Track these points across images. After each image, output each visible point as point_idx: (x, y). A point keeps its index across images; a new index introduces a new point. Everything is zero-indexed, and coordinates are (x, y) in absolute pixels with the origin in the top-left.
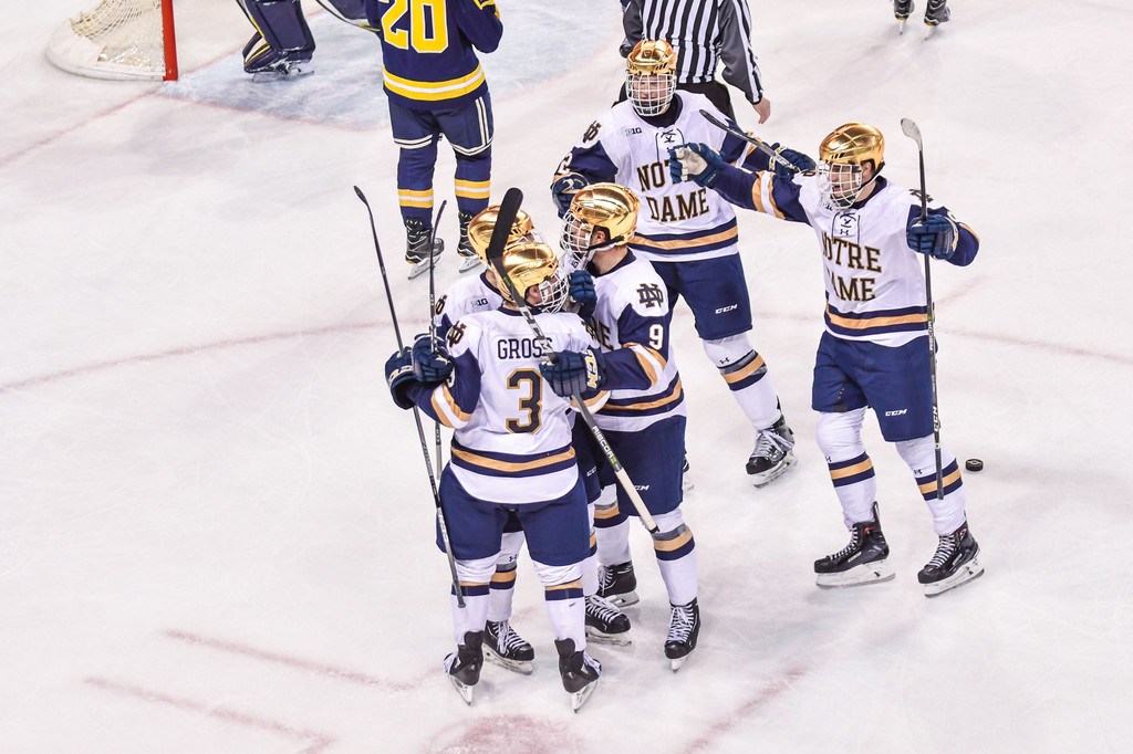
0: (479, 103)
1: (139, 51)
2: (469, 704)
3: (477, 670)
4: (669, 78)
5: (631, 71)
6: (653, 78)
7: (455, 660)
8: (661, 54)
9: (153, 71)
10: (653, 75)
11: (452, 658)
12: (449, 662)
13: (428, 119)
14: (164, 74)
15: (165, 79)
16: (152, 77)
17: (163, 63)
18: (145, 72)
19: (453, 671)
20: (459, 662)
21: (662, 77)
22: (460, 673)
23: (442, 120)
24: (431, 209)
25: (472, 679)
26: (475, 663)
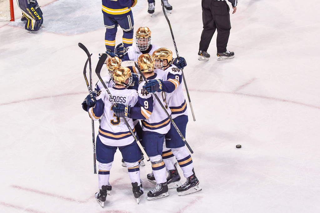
0: (129, 17)
1: (3, 12)
2: (103, 207)
3: (105, 197)
4: (149, 39)
5: (137, 37)
6: (144, 39)
7: (99, 194)
8: (146, 31)
9: (7, 18)
10: (144, 38)
11: (98, 193)
12: (97, 195)
13: (113, 20)
14: (10, 19)
15: (11, 21)
16: (7, 20)
17: (10, 16)
18: (5, 19)
19: (98, 197)
20: (100, 195)
21: (147, 39)
22: (100, 198)
23: (118, 21)
24: (115, 46)
25: (104, 200)
26: (105, 195)
